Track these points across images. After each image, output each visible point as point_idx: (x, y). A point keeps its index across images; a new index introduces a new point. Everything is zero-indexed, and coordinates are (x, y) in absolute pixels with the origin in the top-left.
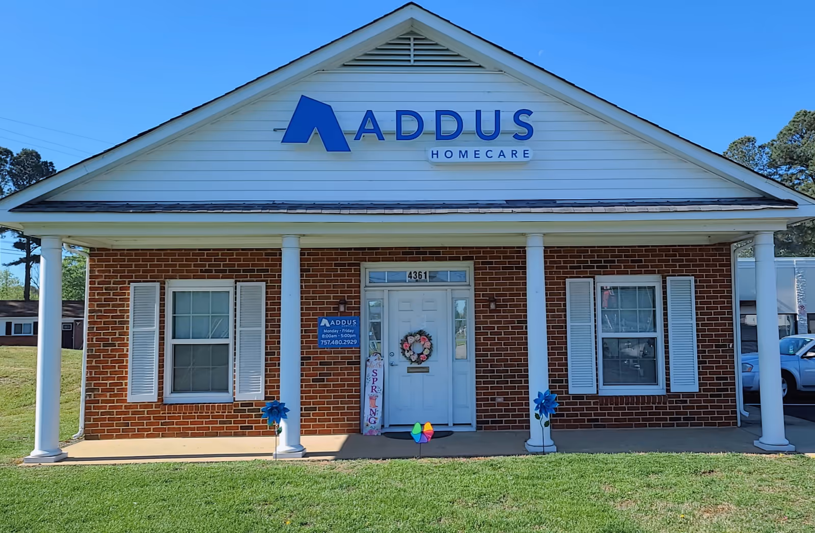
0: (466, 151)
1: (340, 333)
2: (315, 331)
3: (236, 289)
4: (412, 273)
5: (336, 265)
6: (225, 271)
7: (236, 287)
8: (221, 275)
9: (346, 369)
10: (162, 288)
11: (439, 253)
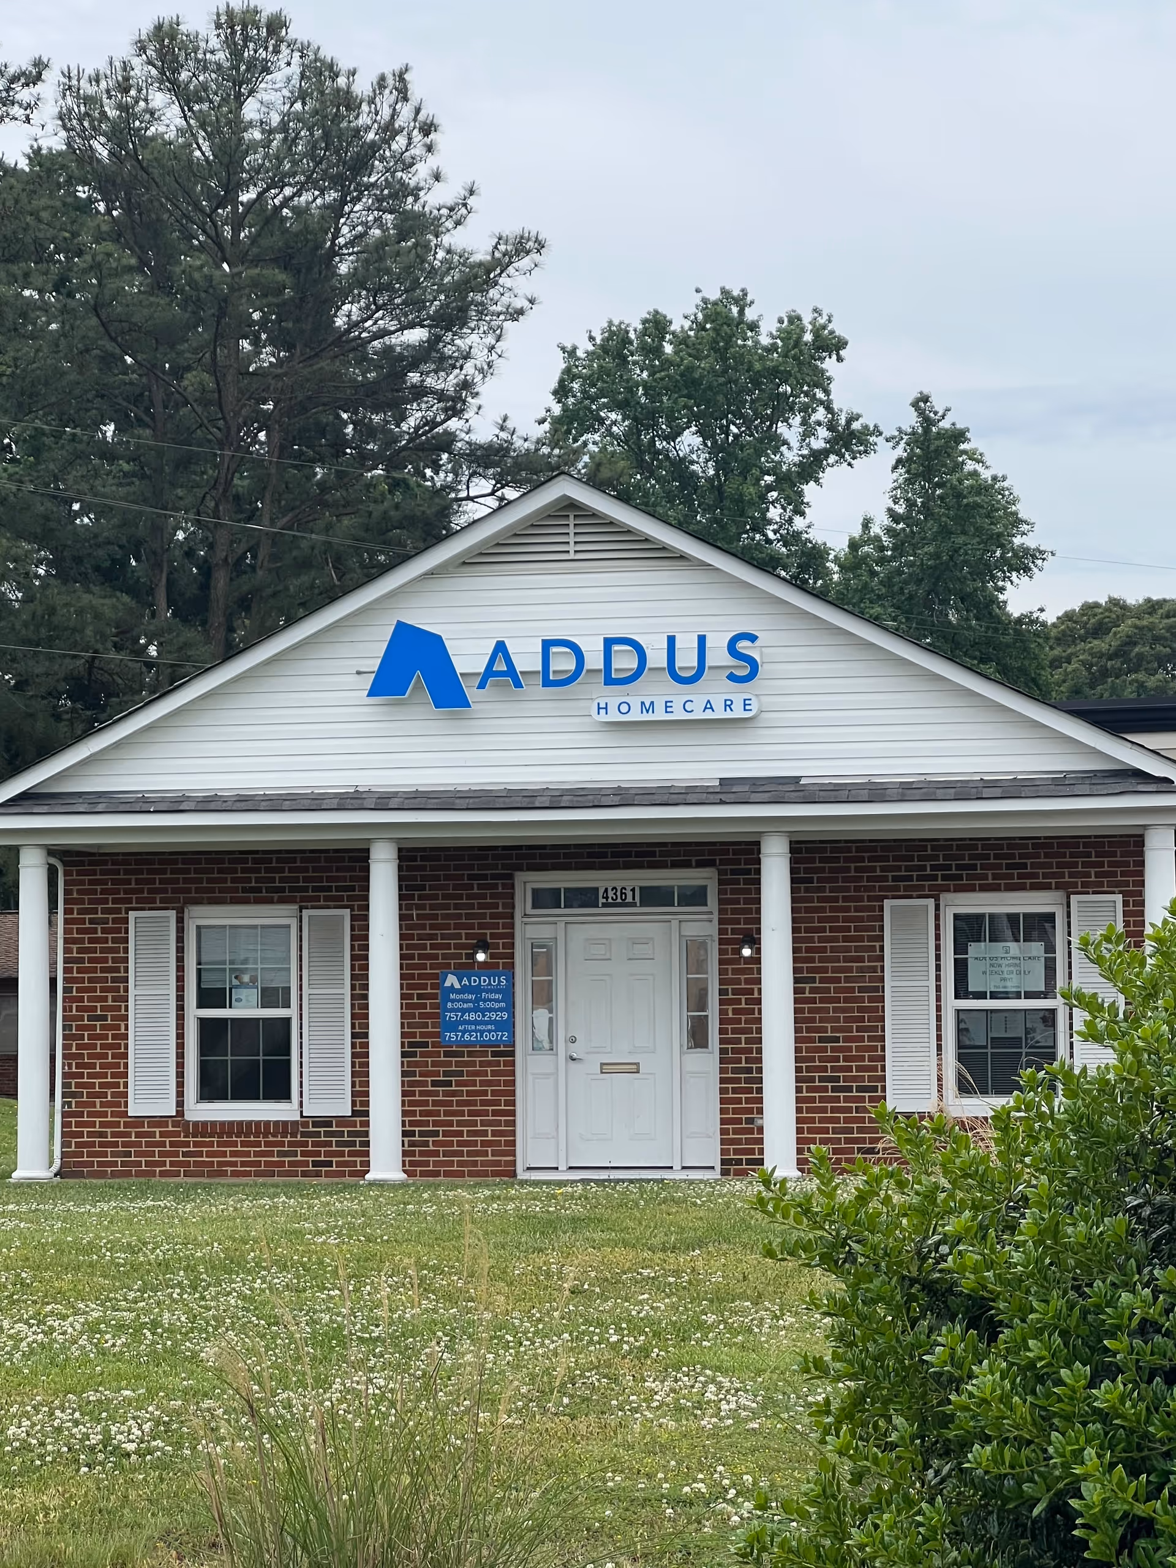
0: (652, 703)
1: (477, 1000)
2: (434, 996)
3: (301, 921)
4: (610, 890)
5: (471, 877)
6: (282, 890)
7: (301, 917)
8: (276, 895)
9: (489, 1064)
10: (180, 921)
11: (653, 854)
